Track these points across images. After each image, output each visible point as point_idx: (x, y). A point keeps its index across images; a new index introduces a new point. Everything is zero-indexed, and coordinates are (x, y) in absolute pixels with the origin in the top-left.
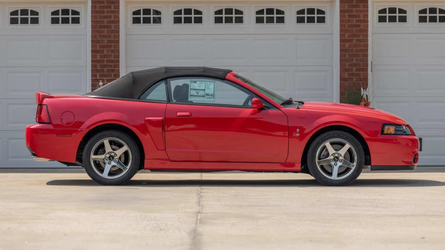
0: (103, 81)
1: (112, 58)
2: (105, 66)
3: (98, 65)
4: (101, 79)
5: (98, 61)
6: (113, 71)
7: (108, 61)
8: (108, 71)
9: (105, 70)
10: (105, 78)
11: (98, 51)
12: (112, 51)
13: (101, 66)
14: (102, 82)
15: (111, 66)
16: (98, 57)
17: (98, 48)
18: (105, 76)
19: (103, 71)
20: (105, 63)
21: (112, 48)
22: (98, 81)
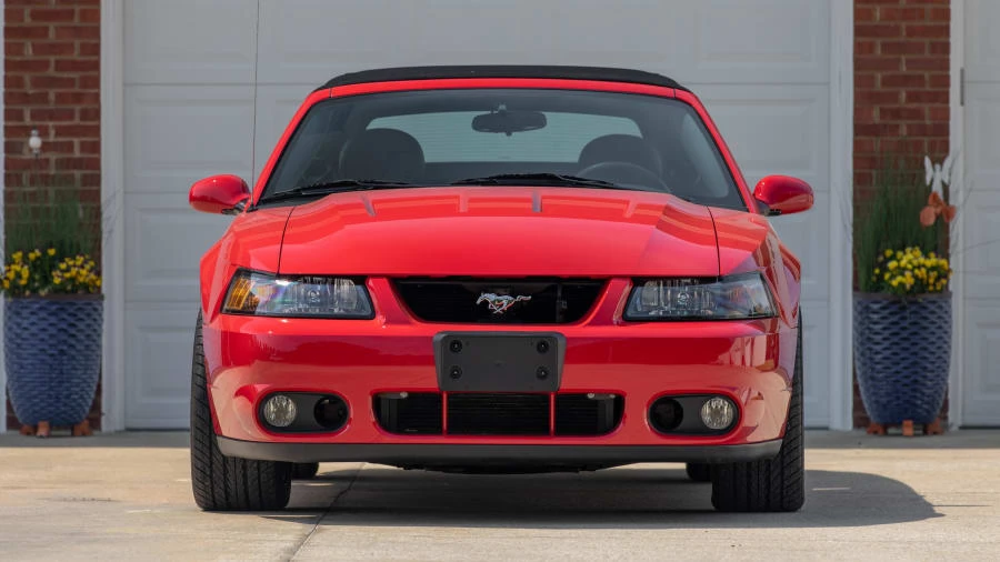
0: (43, 133)
1: (76, 56)
2: (53, 82)
3: (27, 77)
4: (34, 128)
5: (25, 65)
6: (78, 98)
7: (60, 66)
8: (61, 98)
9: (52, 96)
10: (51, 124)
11: (27, 32)
12: (78, 31)
13: (36, 83)
14: (40, 135)
15: (71, 82)
16: (29, 52)
17: (28, 21)
18: (52, 116)
19: (43, 98)
20: (51, 72)
21: (76, 21)
22: (27, 131)
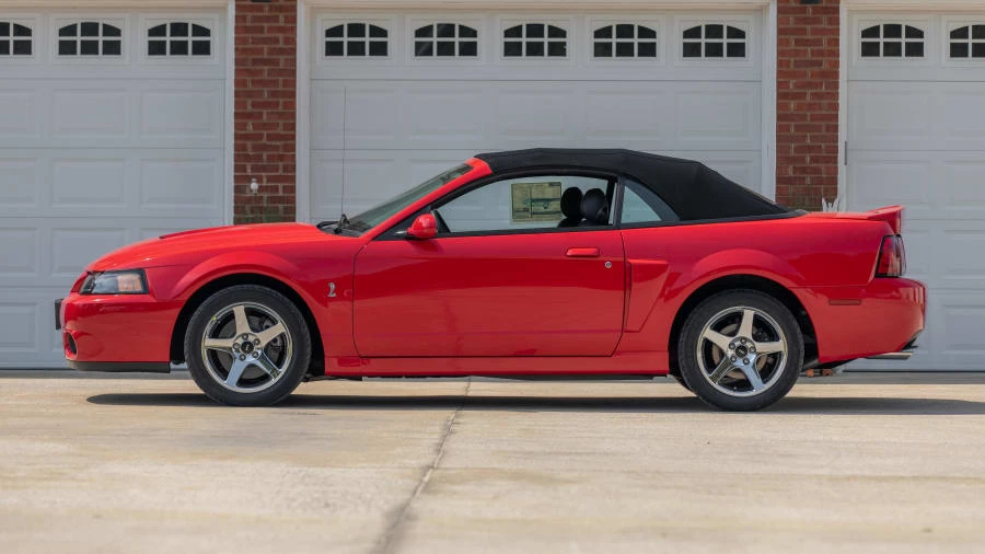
0: (259, 180)
1: (280, 131)
2: (265, 148)
3: (249, 144)
4: (254, 177)
5: (247, 137)
6: (281, 158)
7: (270, 137)
8: (270, 158)
9: (265, 157)
10: (263, 174)
11: (250, 116)
12: (281, 115)
13: (255, 148)
14: (257, 182)
15: (277, 148)
16: (250, 128)
17: (250, 108)
18: (264, 169)
19: (259, 158)
20: (264, 141)
21: (281, 109)
22: (249, 179)
